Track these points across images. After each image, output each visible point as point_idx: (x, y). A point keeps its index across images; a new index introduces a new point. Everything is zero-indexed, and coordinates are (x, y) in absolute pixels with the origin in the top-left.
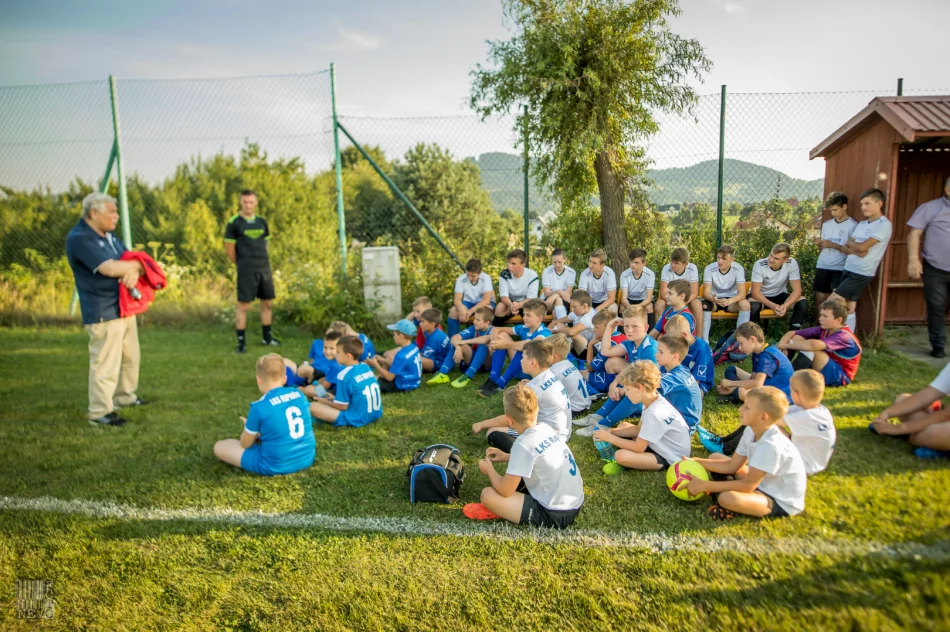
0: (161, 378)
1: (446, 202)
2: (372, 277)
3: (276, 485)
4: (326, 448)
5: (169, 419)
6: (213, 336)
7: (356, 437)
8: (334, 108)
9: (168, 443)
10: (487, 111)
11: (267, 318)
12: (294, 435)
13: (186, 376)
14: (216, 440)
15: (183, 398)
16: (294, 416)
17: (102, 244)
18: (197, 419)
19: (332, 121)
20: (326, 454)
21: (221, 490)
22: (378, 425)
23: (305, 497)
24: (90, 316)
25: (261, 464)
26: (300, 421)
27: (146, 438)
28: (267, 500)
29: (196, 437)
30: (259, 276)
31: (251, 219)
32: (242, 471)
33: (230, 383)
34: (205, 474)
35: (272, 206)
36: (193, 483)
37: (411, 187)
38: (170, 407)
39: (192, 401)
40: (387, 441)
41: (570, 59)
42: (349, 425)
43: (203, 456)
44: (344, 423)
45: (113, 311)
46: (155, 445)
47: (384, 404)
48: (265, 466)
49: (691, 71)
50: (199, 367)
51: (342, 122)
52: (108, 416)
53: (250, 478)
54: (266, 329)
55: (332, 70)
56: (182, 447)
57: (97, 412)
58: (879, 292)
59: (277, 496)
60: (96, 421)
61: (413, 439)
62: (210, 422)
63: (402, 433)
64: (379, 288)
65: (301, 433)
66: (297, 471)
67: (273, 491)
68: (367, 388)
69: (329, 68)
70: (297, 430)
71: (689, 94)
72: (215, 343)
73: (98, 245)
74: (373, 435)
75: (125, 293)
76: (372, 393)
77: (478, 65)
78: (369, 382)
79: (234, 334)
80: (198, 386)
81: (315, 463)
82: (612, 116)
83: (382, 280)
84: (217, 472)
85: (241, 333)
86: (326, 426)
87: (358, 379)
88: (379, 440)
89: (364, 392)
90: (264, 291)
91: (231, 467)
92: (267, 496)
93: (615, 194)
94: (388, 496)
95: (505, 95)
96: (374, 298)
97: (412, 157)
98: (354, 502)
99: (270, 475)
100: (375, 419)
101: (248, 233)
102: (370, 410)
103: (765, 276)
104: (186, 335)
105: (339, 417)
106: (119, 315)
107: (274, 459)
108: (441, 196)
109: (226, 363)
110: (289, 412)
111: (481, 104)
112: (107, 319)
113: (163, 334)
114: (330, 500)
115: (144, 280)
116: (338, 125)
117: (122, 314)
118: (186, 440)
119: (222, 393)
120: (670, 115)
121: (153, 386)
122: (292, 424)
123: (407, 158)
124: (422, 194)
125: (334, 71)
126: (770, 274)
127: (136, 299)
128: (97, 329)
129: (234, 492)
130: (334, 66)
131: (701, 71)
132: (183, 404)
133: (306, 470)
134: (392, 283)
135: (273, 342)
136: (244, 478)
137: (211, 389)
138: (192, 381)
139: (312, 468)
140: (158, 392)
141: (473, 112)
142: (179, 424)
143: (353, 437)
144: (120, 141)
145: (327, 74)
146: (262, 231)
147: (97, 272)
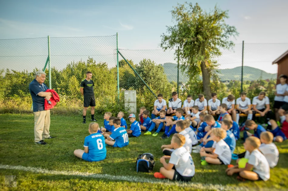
0: (58, 130)
1: (152, 78)
2: (127, 100)
3: (93, 165)
4: (110, 154)
5: (60, 143)
6: (76, 118)
7: (120, 151)
8: (117, 47)
9: (59, 150)
10: (166, 48)
11: (93, 112)
12: (99, 148)
13: (66, 130)
14: (74, 150)
15: (65, 137)
16: (100, 142)
17: (40, 86)
18: (69, 143)
19: (116, 50)
20: (110, 156)
21: (75, 166)
22: (127, 147)
23: (102, 169)
24: (36, 109)
25: (88, 158)
26: (101, 144)
27: (52, 149)
28: (90, 169)
29: (68, 149)
30: (91, 99)
31: (89, 81)
32: (83, 160)
33: (80, 132)
34: (70, 160)
35: (97, 78)
36: (67, 163)
37: (141, 73)
38: (60, 139)
39: (68, 138)
40: (130, 152)
41: (193, 32)
42: (118, 147)
43: (70, 155)
44: (116, 146)
45: (42, 108)
46: (55, 151)
47: (129, 140)
48: (90, 158)
49: (232, 36)
50: (70, 127)
51: (120, 51)
52: (40, 141)
53: (85, 162)
54: (93, 116)
55: (117, 35)
56: (64, 152)
57: (37, 140)
59: (93, 168)
60: (37, 143)
61: (138, 152)
62: (73, 144)
63: (135, 150)
64: (129, 104)
65: (102, 148)
66: (100, 161)
67: (92, 166)
68: (124, 135)
69: (116, 34)
70: (100, 147)
71: (231, 43)
72: (76, 120)
74: (125, 150)
75: (46, 102)
76: (125, 137)
77: (163, 34)
78: (124, 133)
79: (82, 117)
80: (70, 133)
81: (106, 158)
82: (206, 50)
83: (130, 101)
84: (74, 160)
85: (84, 117)
86: (110, 147)
87: (121, 132)
88: (127, 152)
89: (123, 136)
90: (92, 104)
91: (79, 158)
92: (90, 168)
93: (207, 75)
94: (129, 169)
95: (172, 43)
96: (128, 107)
97: (142, 63)
98: (118, 171)
99: (91, 161)
100: (126, 145)
101: (88, 85)
102: (125, 142)
103: (257, 102)
104: (67, 117)
105: (115, 144)
106: (44, 109)
107: (93, 156)
108: (151, 76)
109: (79, 126)
110: (98, 141)
111: (164, 46)
112: (41, 110)
113: (60, 117)
114: (110, 170)
115: (52, 98)
116: (119, 52)
117: (45, 109)
118: (65, 150)
119: (77, 136)
120: (225, 50)
121: (56, 133)
122: (98, 144)
123: (140, 64)
124: (145, 75)
125: (118, 35)
127: (50, 104)
128: (37, 113)
129: (80, 167)
130: (118, 34)
131: (236, 36)
132: (65, 139)
133: (103, 160)
134: (134, 102)
135: (95, 120)
136: (83, 162)
137: (74, 134)
138: (68, 131)
139: (105, 160)
140: (57, 135)
141: (161, 48)
142: (63, 145)
143: (119, 151)
144: (50, 56)
145: (116, 36)
146: (92, 85)
147: (37, 95)
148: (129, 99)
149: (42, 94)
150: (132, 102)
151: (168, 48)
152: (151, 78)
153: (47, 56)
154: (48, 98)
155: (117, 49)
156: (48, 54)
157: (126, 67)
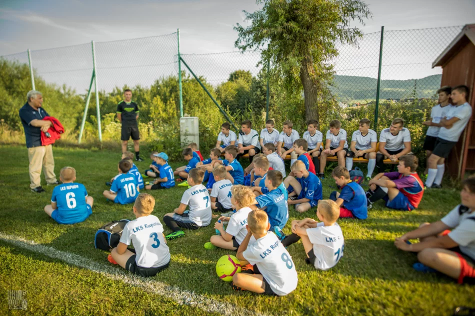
1: (275, 97)
2: (184, 132)
8: (179, 50)
10: (244, 48)
11: (137, 149)
12: (70, 206)
16: (71, 197)
17: (34, 113)
24: (29, 144)
25: (57, 218)
26: (74, 200)
30: (130, 129)
31: (128, 103)
35: (188, 98)
37: (259, 90)
41: (283, 17)
44: (118, 202)
45: (39, 142)
49: (356, 19)
52: (37, 188)
54: (137, 153)
55: (178, 32)
57: (33, 186)
58: (462, 152)
60: (33, 190)
64: (187, 137)
65: (74, 205)
68: (126, 185)
69: (177, 31)
70: (72, 203)
71: (357, 33)
73: (32, 114)
75: (43, 135)
76: (129, 188)
77: (238, 24)
78: (128, 182)
82: (311, 49)
83: (188, 133)
87: (122, 181)
89: (124, 187)
90: (135, 136)
93: (311, 91)
94: (89, 243)
95: (258, 39)
96: (184, 141)
97: (261, 75)
100: (132, 201)
101: (126, 109)
102: (128, 196)
103: (388, 138)
106: (41, 145)
108: (273, 94)
110: (68, 195)
111: (240, 45)
112: (35, 146)
115: (52, 129)
116: (180, 58)
117: (43, 144)
120: (345, 46)
122: (68, 201)
123: (258, 76)
125: (179, 33)
126: (391, 137)
127: (48, 137)
128: (31, 150)
130: (179, 30)
131: (364, 19)
134: (193, 135)
135: (140, 160)
144: (96, 69)
145: (176, 34)
146: (133, 109)
147: (30, 124)
148: (186, 130)
149: (36, 122)
150: (190, 135)
151: (248, 48)
152: (272, 97)
153: (93, 70)
154: (44, 129)
155: (179, 55)
156: (93, 67)
157: (241, 82)
